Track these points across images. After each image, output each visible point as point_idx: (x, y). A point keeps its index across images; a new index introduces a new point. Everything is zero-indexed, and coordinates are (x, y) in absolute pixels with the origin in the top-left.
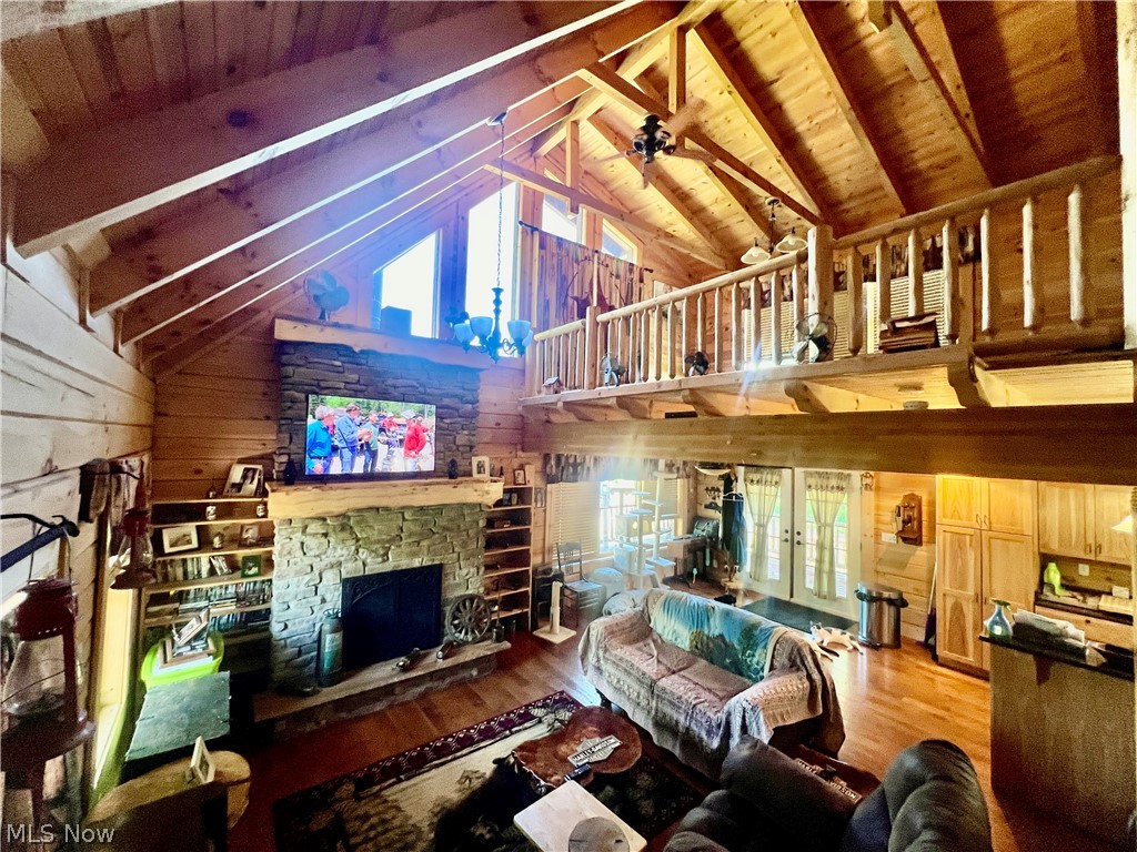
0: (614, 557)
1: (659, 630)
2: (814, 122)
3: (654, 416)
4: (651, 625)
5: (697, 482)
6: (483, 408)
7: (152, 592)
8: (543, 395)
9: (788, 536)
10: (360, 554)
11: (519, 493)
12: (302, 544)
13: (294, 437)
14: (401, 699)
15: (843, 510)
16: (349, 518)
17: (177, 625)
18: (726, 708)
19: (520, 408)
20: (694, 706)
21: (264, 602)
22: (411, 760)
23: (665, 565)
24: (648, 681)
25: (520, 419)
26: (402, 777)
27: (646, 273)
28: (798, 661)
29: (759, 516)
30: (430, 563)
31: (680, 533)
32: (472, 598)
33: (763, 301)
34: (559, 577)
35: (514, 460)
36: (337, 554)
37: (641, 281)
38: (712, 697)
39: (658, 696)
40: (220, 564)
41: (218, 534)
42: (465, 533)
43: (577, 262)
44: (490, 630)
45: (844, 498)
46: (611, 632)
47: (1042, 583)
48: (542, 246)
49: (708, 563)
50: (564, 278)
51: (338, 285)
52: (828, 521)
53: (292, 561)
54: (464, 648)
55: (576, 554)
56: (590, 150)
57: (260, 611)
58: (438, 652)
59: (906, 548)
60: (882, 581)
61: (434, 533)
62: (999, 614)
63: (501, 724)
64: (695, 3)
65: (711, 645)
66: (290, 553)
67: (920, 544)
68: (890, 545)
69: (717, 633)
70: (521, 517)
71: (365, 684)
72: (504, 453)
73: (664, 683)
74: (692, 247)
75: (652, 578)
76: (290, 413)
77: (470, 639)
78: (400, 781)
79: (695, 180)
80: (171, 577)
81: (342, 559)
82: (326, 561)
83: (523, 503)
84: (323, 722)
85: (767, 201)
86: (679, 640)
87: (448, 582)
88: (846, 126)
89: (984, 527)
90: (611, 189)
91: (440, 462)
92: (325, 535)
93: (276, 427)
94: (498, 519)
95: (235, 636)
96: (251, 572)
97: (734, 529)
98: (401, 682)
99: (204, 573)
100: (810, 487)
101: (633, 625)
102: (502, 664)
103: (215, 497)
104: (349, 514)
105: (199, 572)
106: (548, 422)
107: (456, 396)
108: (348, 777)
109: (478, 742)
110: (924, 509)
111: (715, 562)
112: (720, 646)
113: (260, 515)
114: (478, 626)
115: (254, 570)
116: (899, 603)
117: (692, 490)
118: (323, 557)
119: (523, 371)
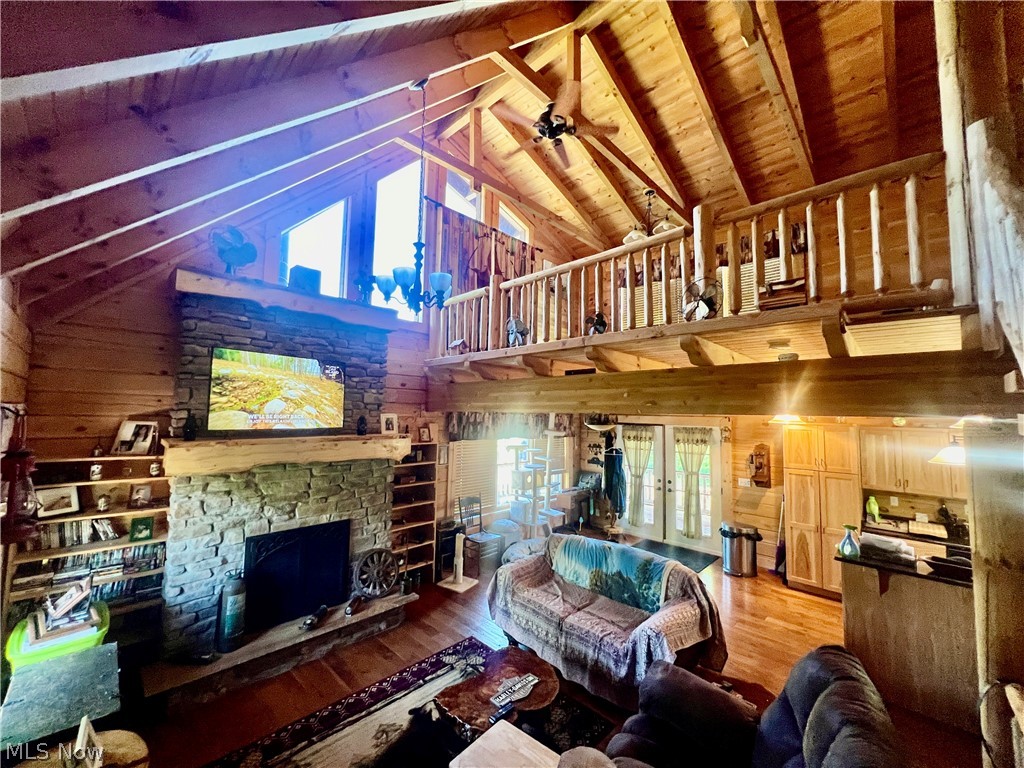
0: (509, 509)
1: (561, 573)
2: (683, 128)
3: (554, 374)
4: (553, 568)
5: (581, 440)
6: (390, 367)
7: (19, 562)
8: (447, 356)
9: (661, 485)
10: (265, 512)
11: (424, 450)
12: (202, 503)
13: (195, 392)
14: (307, 658)
15: (706, 460)
16: (254, 475)
17: (52, 596)
18: (631, 638)
19: (426, 369)
20: (602, 639)
21: (156, 566)
22: (322, 720)
23: (555, 515)
24: (556, 620)
25: (423, 380)
26: (314, 738)
27: (537, 253)
28: (689, 589)
29: (636, 467)
30: (338, 519)
31: (567, 486)
32: (380, 552)
33: (636, 281)
34: (461, 529)
35: (419, 419)
36: (240, 513)
37: (533, 258)
38: (616, 629)
39: (567, 633)
40: (105, 528)
41: (104, 496)
42: (373, 489)
43: (477, 237)
44: (398, 583)
45: (707, 449)
46: (518, 576)
47: (865, 514)
48: (446, 221)
49: (592, 512)
50: (465, 252)
51: (245, 242)
52: (694, 470)
53: (190, 521)
54: (371, 603)
55: (476, 507)
56: (489, 138)
57: (150, 577)
58: (346, 607)
59: (758, 491)
60: (740, 520)
61: (342, 489)
62: (849, 536)
63: (413, 674)
64: (600, 3)
65: (610, 582)
66: (188, 513)
67: (769, 487)
68: (746, 488)
69: (615, 571)
70: (426, 473)
71: (269, 646)
72: (409, 412)
73: (572, 619)
74: (578, 230)
75: (545, 527)
76: (190, 367)
77: (378, 593)
78: (312, 743)
79: (581, 171)
80: (44, 544)
81: (246, 517)
82: (229, 519)
83: (427, 460)
84: (224, 690)
85: (645, 191)
86: (580, 580)
87: (357, 537)
88: (708, 133)
89: (822, 469)
90: (506, 175)
91: (349, 419)
92: (228, 493)
93: (173, 383)
94: (405, 475)
95: (121, 606)
96: (141, 536)
97: (615, 480)
98: (307, 641)
99: (85, 539)
100: (678, 441)
101: (537, 568)
102: (411, 616)
103: (102, 455)
104: (255, 470)
105: (79, 537)
106: (452, 382)
107: (364, 355)
108: (255, 746)
109: (392, 694)
110: (772, 457)
111: (597, 511)
112: (618, 582)
113: (154, 473)
114: (386, 580)
115: (146, 533)
116: (755, 538)
117: (576, 447)
118: (225, 516)
119: (428, 335)
